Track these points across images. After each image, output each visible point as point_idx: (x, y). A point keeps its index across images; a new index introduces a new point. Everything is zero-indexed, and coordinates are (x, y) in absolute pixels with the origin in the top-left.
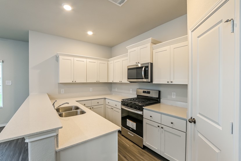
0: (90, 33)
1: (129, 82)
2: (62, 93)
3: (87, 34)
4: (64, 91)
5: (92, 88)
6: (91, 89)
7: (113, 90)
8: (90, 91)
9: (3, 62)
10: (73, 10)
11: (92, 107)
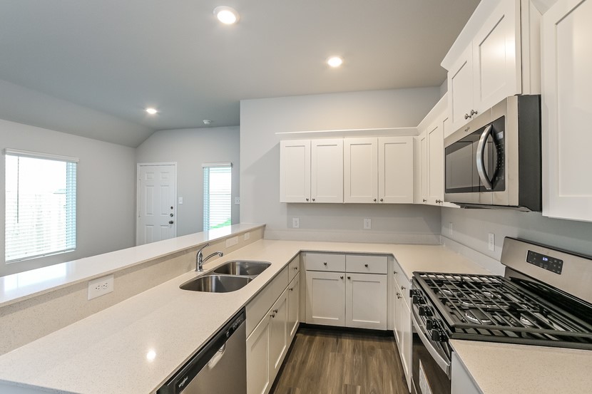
0: (335, 62)
1: (459, 207)
2: (294, 226)
3: (327, 67)
4: (298, 222)
5: (370, 220)
6: (367, 222)
7: (444, 230)
8: (365, 227)
9: (232, 165)
10: (238, 23)
11: (348, 275)
